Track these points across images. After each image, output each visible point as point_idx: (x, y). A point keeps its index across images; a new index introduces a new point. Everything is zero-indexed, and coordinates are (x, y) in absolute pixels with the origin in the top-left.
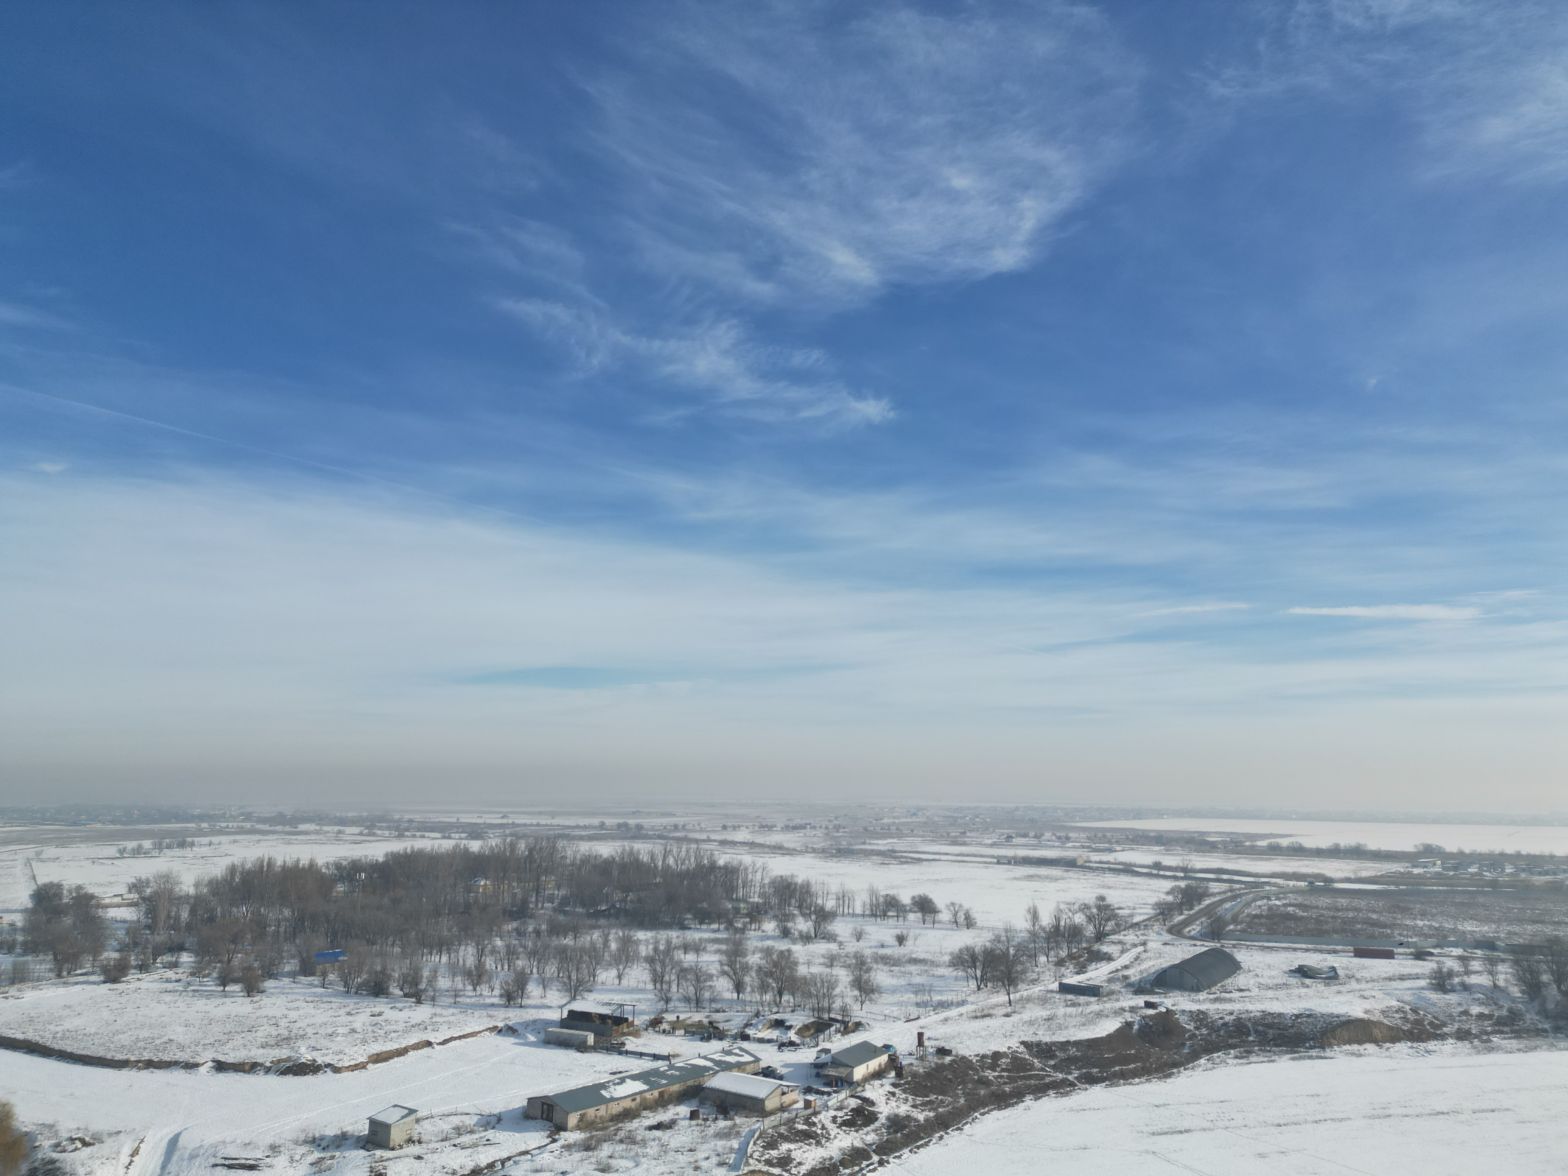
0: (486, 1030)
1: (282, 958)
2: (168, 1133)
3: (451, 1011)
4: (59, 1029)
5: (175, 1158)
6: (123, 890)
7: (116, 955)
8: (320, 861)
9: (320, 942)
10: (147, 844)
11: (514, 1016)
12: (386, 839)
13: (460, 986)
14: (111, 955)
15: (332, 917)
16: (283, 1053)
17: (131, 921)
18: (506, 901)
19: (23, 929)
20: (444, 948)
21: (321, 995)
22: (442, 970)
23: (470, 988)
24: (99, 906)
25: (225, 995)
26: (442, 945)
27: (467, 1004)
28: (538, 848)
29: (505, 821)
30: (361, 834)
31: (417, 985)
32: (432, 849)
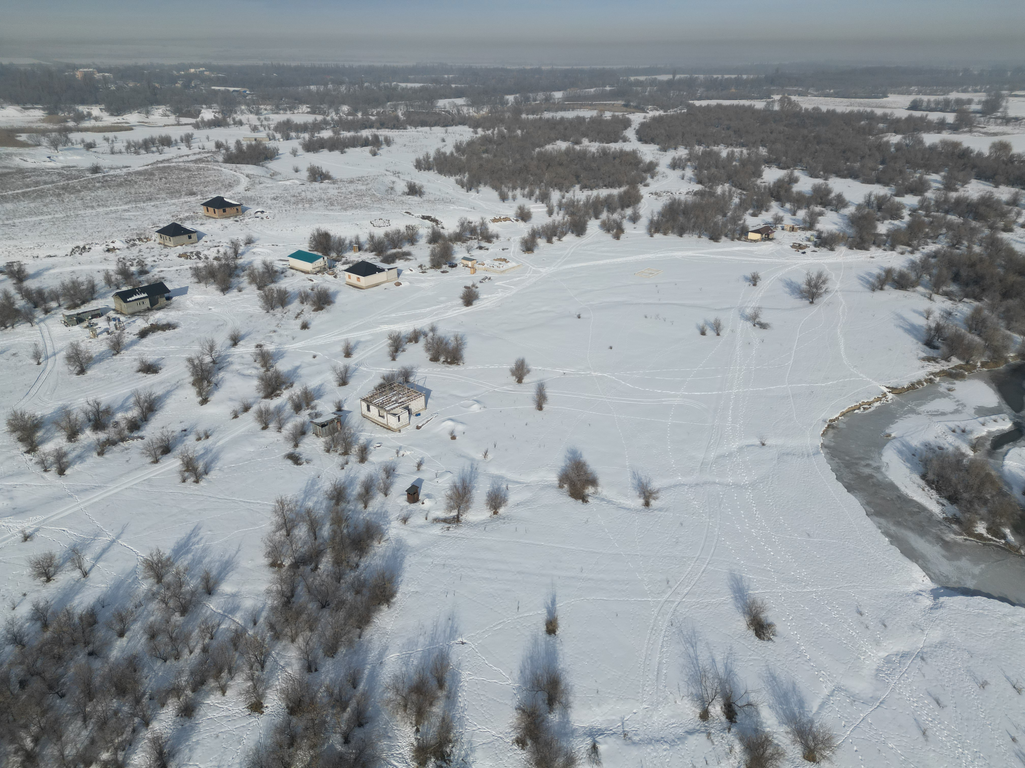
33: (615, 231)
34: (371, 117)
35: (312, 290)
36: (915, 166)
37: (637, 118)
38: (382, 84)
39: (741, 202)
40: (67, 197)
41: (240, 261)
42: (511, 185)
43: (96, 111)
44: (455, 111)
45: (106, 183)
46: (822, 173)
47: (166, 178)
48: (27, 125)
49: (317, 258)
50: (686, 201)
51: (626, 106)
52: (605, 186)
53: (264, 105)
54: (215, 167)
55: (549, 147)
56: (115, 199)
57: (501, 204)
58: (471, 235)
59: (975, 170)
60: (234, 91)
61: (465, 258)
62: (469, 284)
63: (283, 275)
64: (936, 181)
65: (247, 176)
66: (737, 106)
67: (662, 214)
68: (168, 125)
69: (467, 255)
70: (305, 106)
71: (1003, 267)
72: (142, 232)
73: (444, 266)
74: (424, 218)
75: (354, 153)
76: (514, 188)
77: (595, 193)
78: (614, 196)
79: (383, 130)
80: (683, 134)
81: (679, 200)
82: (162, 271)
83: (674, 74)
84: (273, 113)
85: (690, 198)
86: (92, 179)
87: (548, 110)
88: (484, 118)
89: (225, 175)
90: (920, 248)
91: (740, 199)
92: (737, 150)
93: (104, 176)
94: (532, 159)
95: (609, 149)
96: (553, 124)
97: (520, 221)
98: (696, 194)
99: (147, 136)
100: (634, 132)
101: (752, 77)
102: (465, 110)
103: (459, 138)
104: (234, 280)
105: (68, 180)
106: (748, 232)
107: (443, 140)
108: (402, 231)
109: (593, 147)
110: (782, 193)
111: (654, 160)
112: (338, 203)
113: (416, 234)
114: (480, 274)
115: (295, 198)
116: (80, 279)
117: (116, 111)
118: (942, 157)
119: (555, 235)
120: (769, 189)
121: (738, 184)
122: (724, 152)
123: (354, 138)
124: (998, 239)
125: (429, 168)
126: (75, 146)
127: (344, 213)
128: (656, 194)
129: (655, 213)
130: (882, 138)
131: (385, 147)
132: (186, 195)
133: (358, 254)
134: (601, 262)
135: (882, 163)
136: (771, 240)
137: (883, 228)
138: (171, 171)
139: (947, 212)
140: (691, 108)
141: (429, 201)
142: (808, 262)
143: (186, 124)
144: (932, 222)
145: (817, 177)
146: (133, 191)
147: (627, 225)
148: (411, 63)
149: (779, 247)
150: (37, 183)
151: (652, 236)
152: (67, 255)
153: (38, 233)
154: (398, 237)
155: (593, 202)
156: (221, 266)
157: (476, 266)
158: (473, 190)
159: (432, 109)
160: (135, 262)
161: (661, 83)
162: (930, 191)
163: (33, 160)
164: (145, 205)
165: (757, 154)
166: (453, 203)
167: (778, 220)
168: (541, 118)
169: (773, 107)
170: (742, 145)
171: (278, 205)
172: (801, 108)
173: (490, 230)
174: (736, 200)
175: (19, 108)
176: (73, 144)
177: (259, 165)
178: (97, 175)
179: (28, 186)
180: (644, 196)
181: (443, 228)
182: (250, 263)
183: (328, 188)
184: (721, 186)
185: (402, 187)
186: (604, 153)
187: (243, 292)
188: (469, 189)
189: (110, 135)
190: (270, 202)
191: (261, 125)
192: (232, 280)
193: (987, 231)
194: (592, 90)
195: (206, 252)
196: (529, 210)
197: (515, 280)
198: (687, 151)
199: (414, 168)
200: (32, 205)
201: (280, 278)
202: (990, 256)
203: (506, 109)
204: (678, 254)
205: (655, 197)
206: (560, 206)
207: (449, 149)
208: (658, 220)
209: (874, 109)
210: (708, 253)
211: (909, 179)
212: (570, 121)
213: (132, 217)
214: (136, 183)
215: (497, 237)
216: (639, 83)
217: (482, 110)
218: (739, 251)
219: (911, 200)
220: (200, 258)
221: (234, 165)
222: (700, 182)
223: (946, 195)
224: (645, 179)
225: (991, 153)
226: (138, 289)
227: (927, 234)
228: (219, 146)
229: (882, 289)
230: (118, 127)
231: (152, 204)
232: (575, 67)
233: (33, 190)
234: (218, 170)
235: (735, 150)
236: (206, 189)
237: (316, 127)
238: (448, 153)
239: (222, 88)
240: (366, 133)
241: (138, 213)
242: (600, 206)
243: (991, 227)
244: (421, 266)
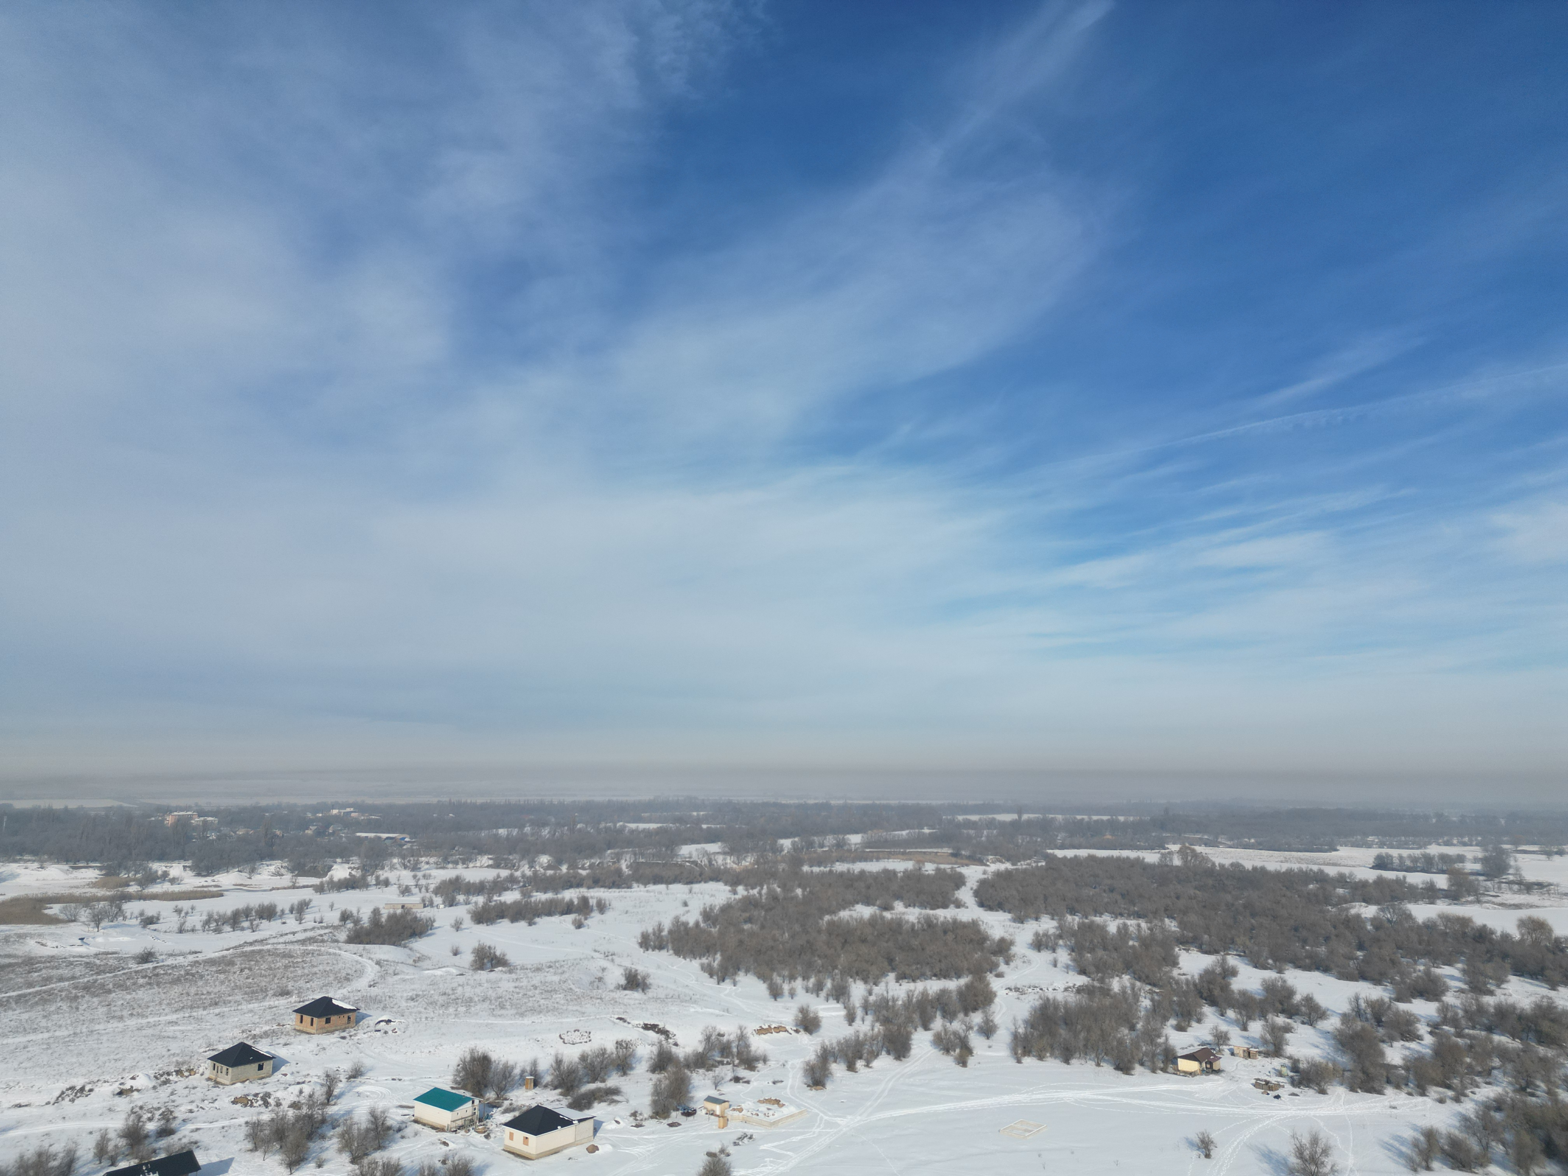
33: (958, 1051)
34: (580, 871)
35: (444, 1162)
36: (1415, 954)
37: (974, 874)
38: (602, 825)
39: (1154, 1005)
40: (87, 1002)
41: (332, 1110)
42: (786, 973)
43: (176, 869)
44: (705, 861)
45: (154, 979)
46: (1270, 961)
47: (250, 969)
48: (66, 892)
49: (462, 1100)
50: (1066, 1003)
51: (955, 855)
52: (935, 975)
53: (427, 856)
54: (331, 950)
55: (844, 914)
56: (160, 1004)
57: (772, 1003)
58: (722, 1056)
59: (1509, 961)
60: (388, 838)
61: (710, 1099)
62: (715, 1148)
63: (399, 1135)
64: (1452, 978)
65: (378, 963)
66: (1119, 859)
67: (1031, 1024)
68: (278, 889)
69: (714, 1093)
70: (486, 857)
72: (187, 1058)
73: (674, 1114)
74: (646, 1027)
75: (547, 924)
76: (792, 978)
77: (919, 987)
78: (950, 992)
79: (596, 889)
80: (1046, 898)
81: (1054, 1000)
82: (197, 1129)
83: (1020, 813)
84: (437, 868)
85: (1072, 998)
86: (136, 972)
87: (841, 860)
88: (748, 872)
89: (344, 963)
90: (1468, 1092)
91: (1152, 1000)
92: (1132, 923)
93: (155, 968)
94: (819, 931)
95: (937, 919)
96: (849, 881)
97: (802, 1032)
98: (1080, 990)
99: (241, 905)
100: (971, 893)
101: (1131, 819)
102: (720, 859)
103: (708, 901)
104: (314, 1146)
105: (98, 974)
106: (1176, 1058)
107: (685, 904)
108: (608, 1051)
109: (912, 915)
110: (1217, 992)
111: (1007, 937)
112: (512, 1005)
113: (632, 1055)
114: (735, 1129)
115: (444, 997)
116: (53, 1149)
117: (205, 868)
118: (1450, 940)
119: (860, 1058)
120: (1195, 985)
121: (1144, 976)
122: (1112, 926)
123: (551, 902)
125: (660, 947)
126: (127, 922)
127: (519, 1021)
128: (1017, 989)
129: (1020, 1023)
130: (1347, 909)
131: (596, 915)
132: (275, 995)
133: (531, 1093)
134: (941, 1107)
135: (1361, 947)
136: (1218, 1072)
137: (1394, 1055)
138: (262, 957)
139: (1490, 1029)
140: (1051, 859)
141: (656, 999)
142: (1289, 1113)
143: (304, 887)
144: (1471, 1047)
145: (1264, 967)
146: (193, 990)
147: (976, 1041)
148: (645, 796)
149: (1233, 1087)
150: (47, 980)
151: (1019, 1061)
152: (48, 1103)
153: (15, 1065)
154: (602, 1062)
155: (918, 1001)
156: (298, 1119)
157: (729, 1113)
158: (727, 981)
159: (672, 858)
160: (157, 1114)
161: (1002, 825)
162: (1448, 994)
163: (55, 944)
164: (205, 1012)
165: (1163, 929)
166: (695, 1002)
167: (1222, 1038)
168: (831, 871)
169: (1171, 860)
170: (1138, 915)
171: (415, 1010)
172: (1214, 864)
173: (753, 1048)
174: (1146, 1003)
175: (66, 867)
176: (125, 918)
177: (400, 945)
178: (146, 966)
179: (30, 985)
180: (998, 994)
181: (676, 1044)
182: (349, 1112)
183: (501, 980)
184: (1117, 979)
185: (616, 976)
186: (930, 924)
187: (325, 1167)
188: (721, 980)
189: (185, 904)
190: (404, 1004)
191: (416, 886)
192: (311, 1145)
194: (904, 833)
195: (280, 1094)
196: (816, 1013)
197: (795, 1139)
198: (1054, 923)
199: (637, 946)
200: (25, 1016)
201: (393, 1141)
203: (779, 858)
204: (1069, 1095)
205: (1016, 994)
206: (866, 1007)
207: (692, 917)
208: (1026, 1034)
209: (1322, 867)
210: (1118, 1095)
211: (1410, 973)
212: (876, 877)
213: (178, 1034)
214: (202, 977)
215: (765, 1060)
216: (969, 824)
217: (744, 859)
218: (1168, 1091)
219: (1424, 1009)
220: (266, 1104)
221: (361, 946)
222: (1083, 972)
223: (1477, 1000)
224: (997, 965)
225: (1522, 935)
226: (146, 1164)
227: (1470, 1066)
228: (345, 917)
229: (1428, 1168)
230: (201, 892)
231: (217, 1011)
232: (877, 802)
233: (37, 992)
234: (335, 954)
235: (1129, 922)
236: (308, 985)
237: (499, 886)
238: (691, 923)
239: (371, 835)
240: (570, 895)
241: (190, 1028)
242: (929, 1007)
244: (634, 1114)
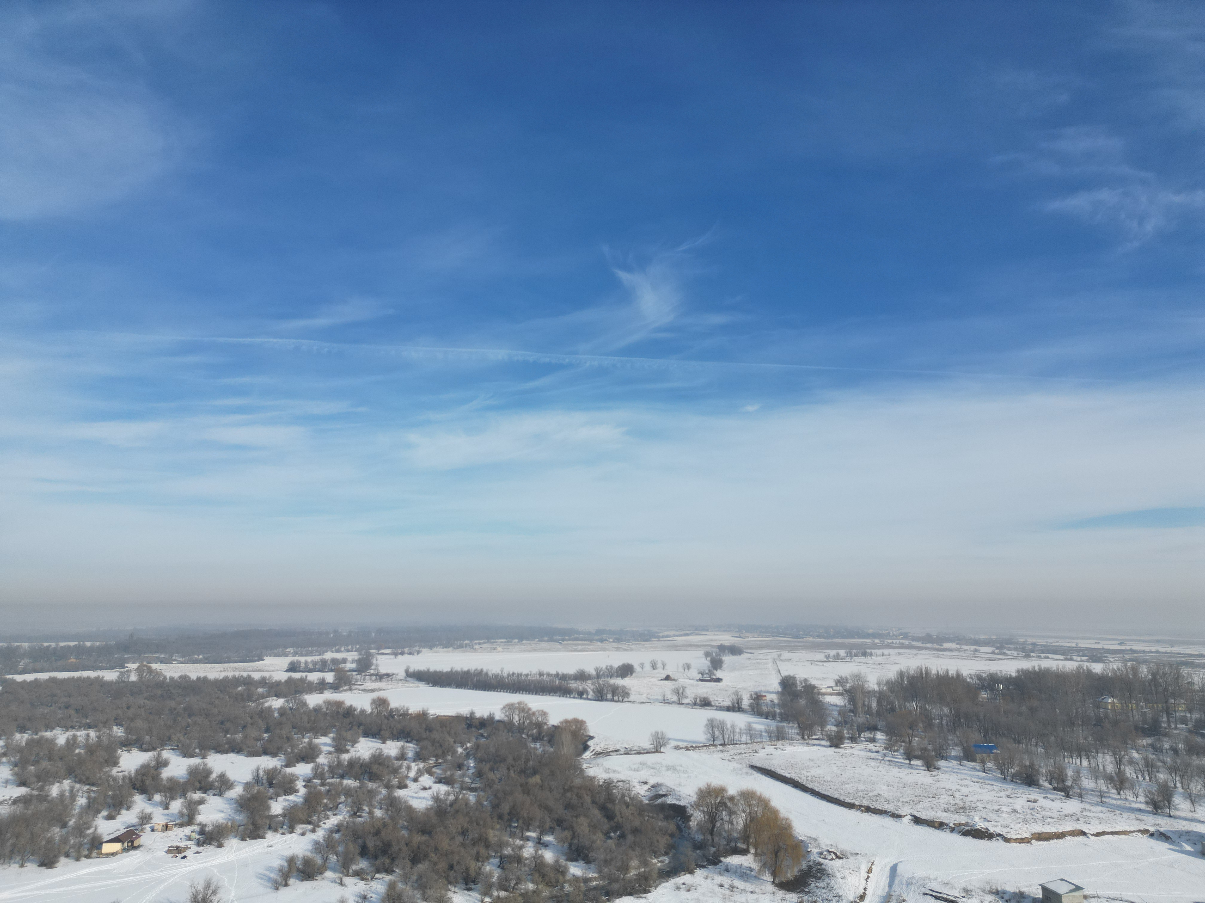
0: (1139, 831)
1: (949, 745)
2: (890, 861)
3: (1099, 808)
4: (809, 774)
5: (896, 882)
6: (832, 684)
7: (834, 728)
8: (965, 673)
9: (975, 737)
10: (842, 653)
11: (1165, 824)
12: (1016, 658)
13: (1104, 788)
14: (831, 728)
15: (982, 717)
16: (963, 819)
17: (841, 706)
18: (1136, 718)
19: (778, 705)
20: (1083, 753)
21: (984, 778)
22: (1084, 773)
23: (1114, 791)
24: (819, 693)
25: (911, 767)
26: (1080, 751)
27: (1114, 805)
28: (1161, 673)
29: (1122, 647)
30: (993, 653)
31: (1063, 781)
32: (1058, 669)
36: (302, 730)
39: (89, 802)
46: (197, 751)
59: (362, 728)
64: (325, 744)
71: (407, 828)
90: (321, 824)
91: (88, 798)
92: (81, 734)
98: (15, 802)
101: (98, 644)
106: (101, 843)
110: (148, 782)
118: (328, 718)
120: (130, 779)
121: (84, 778)
122: (61, 738)
124: (395, 798)
130: (263, 703)
135: (267, 731)
136: (138, 847)
137: (277, 807)
139: (342, 777)
140: (9, 683)
142: (191, 868)
144: (329, 791)
145: (192, 756)
149: (149, 857)
162: (321, 756)
165: (110, 736)
167: (145, 819)
169: (128, 677)
170: (89, 726)
172: (165, 677)
174: (82, 801)
184: (57, 785)
193: (384, 792)
202: (392, 818)
209: (251, 673)
210: (38, 889)
211: (298, 745)
218: (88, 874)
219: (303, 769)
222: (22, 783)
223: (338, 758)
225: (372, 709)
227: (326, 805)
229: (286, 885)
235: (78, 733)
243: (388, 786)
